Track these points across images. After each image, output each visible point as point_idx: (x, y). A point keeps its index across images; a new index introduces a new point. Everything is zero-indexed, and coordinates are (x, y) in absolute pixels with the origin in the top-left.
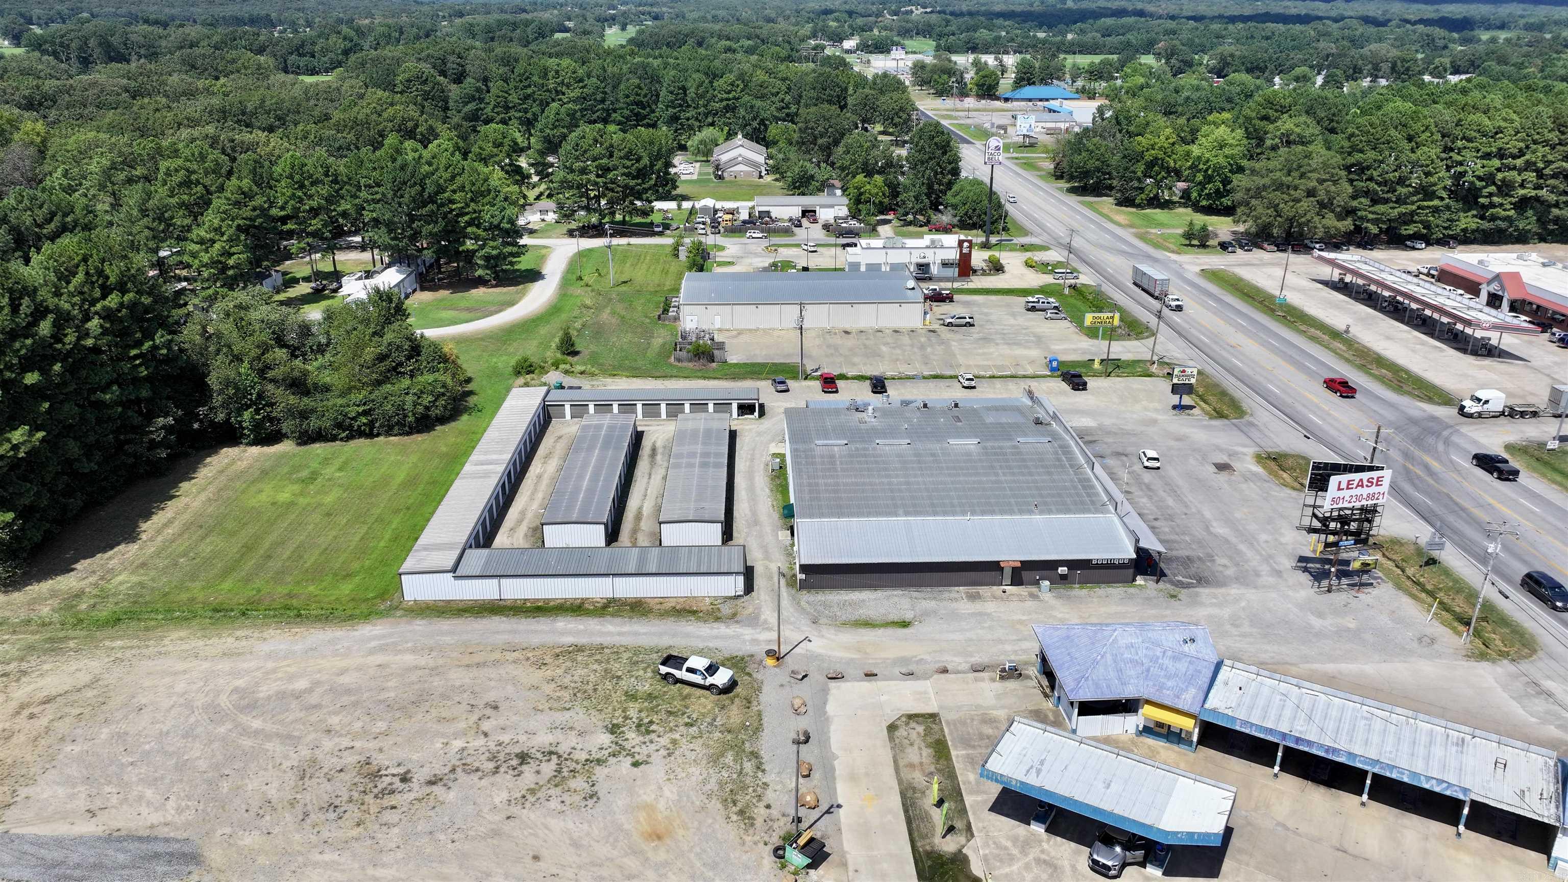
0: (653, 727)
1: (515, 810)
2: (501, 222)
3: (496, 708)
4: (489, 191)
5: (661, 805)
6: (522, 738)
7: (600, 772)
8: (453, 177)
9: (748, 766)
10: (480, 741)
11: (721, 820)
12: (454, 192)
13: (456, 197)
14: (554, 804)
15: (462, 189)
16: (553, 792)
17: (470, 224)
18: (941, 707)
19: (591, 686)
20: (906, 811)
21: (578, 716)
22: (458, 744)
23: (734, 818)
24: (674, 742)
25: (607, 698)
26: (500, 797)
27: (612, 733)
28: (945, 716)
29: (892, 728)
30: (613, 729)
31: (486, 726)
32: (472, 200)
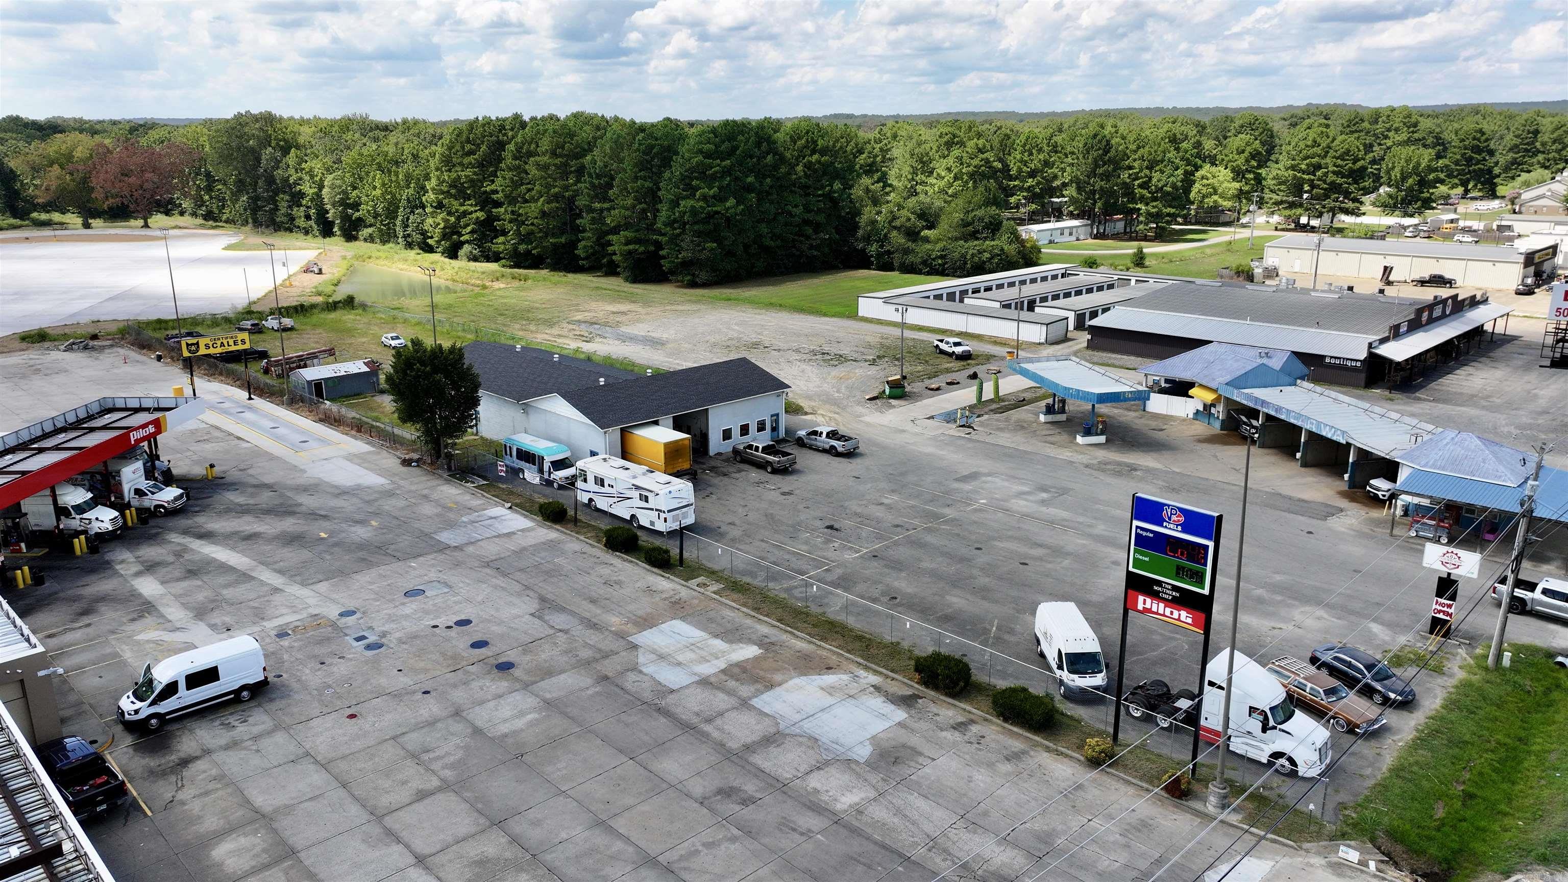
2: (1166, 185)
4: (1162, 161)
8: (1139, 148)
12: (1135, 160)
13: (1136, 164)
15: (1142, 158)
16: (821, 362)
17: (1140, 186)
30: (881, 357)
32: (1147, 168)
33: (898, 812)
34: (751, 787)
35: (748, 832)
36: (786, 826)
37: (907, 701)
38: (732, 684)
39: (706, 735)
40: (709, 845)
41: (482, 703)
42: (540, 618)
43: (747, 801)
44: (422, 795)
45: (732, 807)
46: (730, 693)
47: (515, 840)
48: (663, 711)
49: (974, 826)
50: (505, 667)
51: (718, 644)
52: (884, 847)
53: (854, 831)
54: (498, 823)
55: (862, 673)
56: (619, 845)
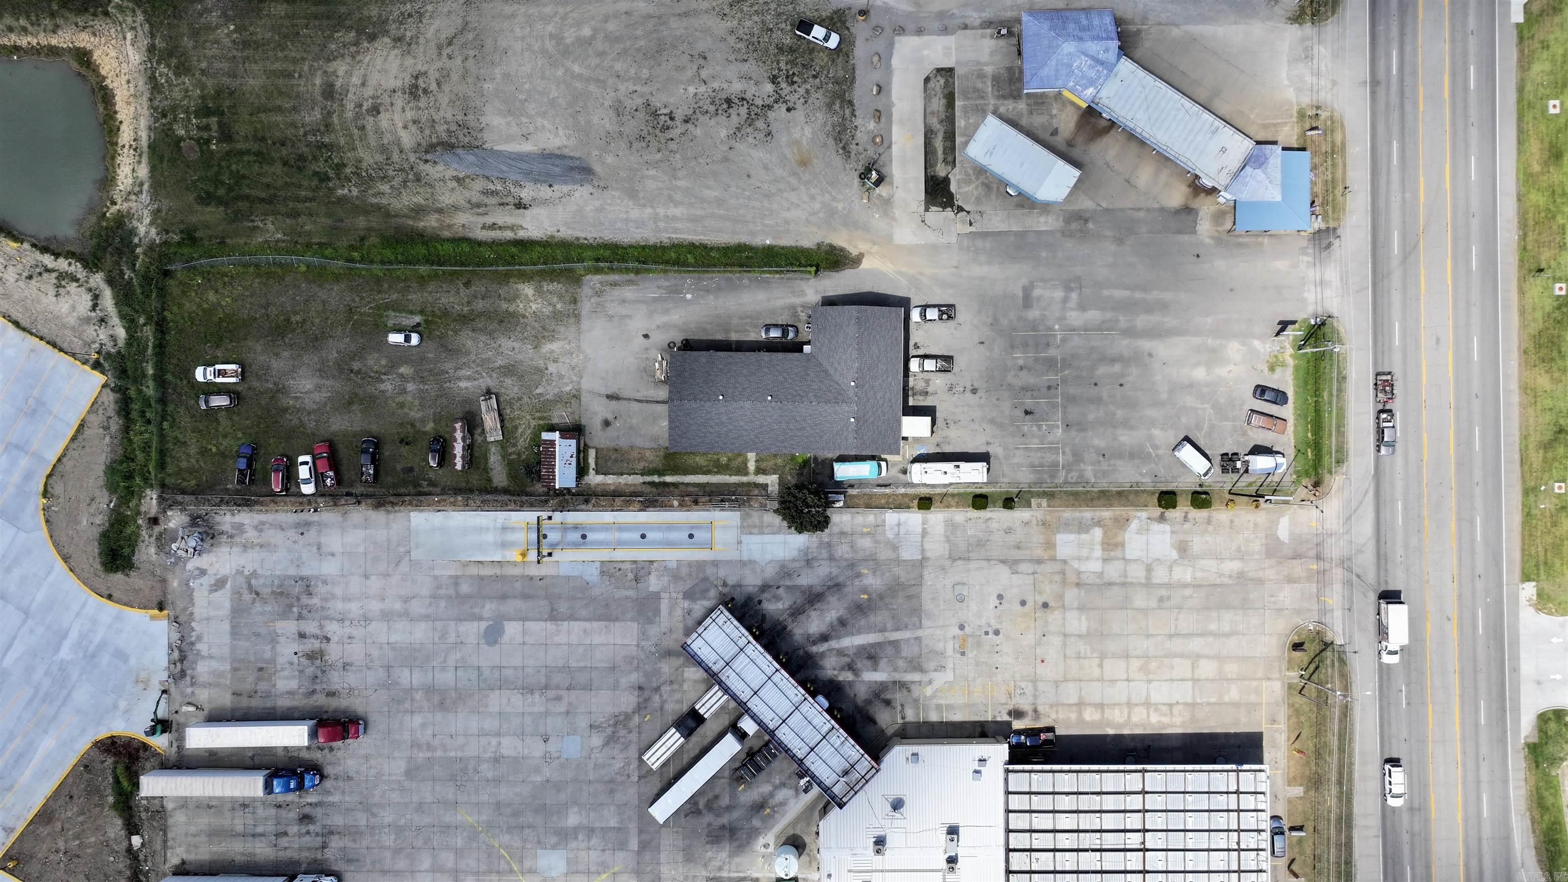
0: (795, 79)
1: (732, 142)
3: (705, 58)
5: (804, 142)
6: (725, 86)
7: (771, 115)
9: (847, 111)
10: (703, 89)
11: (834, 152)
14: (750, 139)
16: (750, 130)
18: (957, 62)
19: (755, 39)
20: (925, 148)
21: (750, 67)
22: (692, 90)
23: (841, 151)
24: (807, 91)
25: (767, 50)
26: (723, 133)
27: (773, 83)
28: (959, 72)
29: (927, 80)
30: (774, 80)
31: (704, 74)
33: (1203, 570)
34: (1164, 592)
35: (1180, 608)
36: (1185, 598)
37: (1162, 518)
38: (1112, 554)
39: (1132, 583)
40: (1177, 619)
41: (1064, 625)
42: (1017, 573)
43: (1169, 598)
44: (1101, 666)
45: (1167, 604)
46: (1117, 559)
47: (1138, 657)
48: (1111, 584)
49: (1222, 560)
50: (1045, 605)
51: (1084, 536)
52: (1210, 585)
53: (1199, 586)
54: (1127, 657)
55: (1138, 514)
56: (1160, 638)
